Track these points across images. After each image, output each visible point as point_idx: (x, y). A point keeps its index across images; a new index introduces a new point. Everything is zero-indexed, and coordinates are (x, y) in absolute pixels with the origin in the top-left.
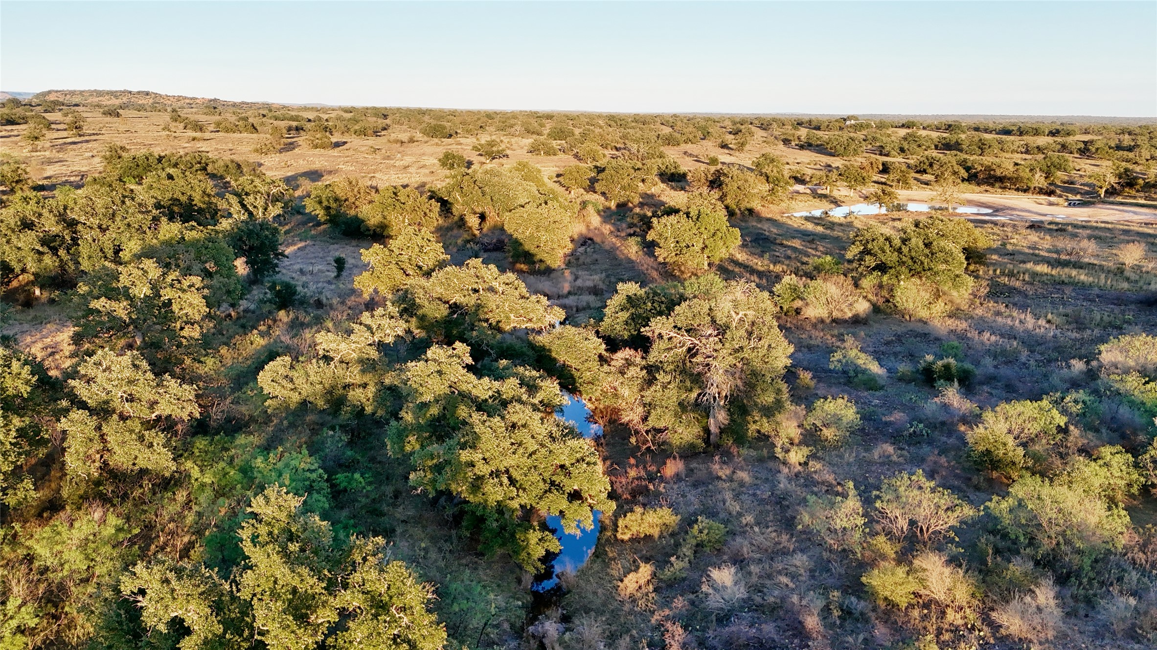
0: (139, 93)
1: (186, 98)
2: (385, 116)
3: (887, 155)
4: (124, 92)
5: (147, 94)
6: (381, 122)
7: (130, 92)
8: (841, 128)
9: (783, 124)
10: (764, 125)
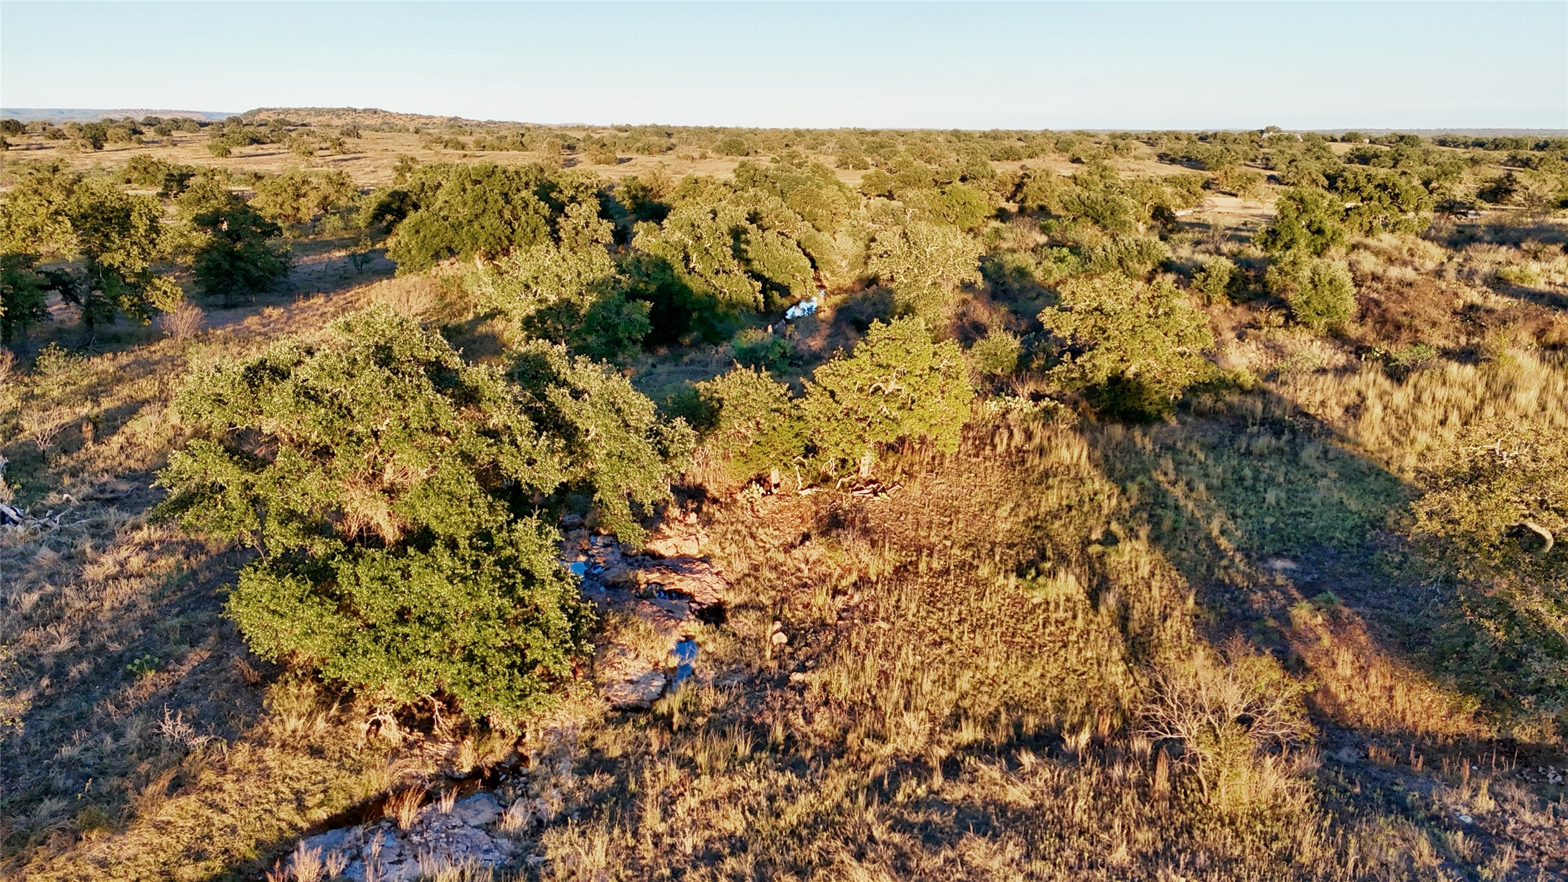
0: (365, 111)
1: (420, 117)
2: (669, 135)
3: (1272, 169)
4: (348, 110)
5: (375, 112)
6: (665, 142)
7: (355, 110)
8: (1252, 141)
9: (1177, 138)
10: (1151, 140)
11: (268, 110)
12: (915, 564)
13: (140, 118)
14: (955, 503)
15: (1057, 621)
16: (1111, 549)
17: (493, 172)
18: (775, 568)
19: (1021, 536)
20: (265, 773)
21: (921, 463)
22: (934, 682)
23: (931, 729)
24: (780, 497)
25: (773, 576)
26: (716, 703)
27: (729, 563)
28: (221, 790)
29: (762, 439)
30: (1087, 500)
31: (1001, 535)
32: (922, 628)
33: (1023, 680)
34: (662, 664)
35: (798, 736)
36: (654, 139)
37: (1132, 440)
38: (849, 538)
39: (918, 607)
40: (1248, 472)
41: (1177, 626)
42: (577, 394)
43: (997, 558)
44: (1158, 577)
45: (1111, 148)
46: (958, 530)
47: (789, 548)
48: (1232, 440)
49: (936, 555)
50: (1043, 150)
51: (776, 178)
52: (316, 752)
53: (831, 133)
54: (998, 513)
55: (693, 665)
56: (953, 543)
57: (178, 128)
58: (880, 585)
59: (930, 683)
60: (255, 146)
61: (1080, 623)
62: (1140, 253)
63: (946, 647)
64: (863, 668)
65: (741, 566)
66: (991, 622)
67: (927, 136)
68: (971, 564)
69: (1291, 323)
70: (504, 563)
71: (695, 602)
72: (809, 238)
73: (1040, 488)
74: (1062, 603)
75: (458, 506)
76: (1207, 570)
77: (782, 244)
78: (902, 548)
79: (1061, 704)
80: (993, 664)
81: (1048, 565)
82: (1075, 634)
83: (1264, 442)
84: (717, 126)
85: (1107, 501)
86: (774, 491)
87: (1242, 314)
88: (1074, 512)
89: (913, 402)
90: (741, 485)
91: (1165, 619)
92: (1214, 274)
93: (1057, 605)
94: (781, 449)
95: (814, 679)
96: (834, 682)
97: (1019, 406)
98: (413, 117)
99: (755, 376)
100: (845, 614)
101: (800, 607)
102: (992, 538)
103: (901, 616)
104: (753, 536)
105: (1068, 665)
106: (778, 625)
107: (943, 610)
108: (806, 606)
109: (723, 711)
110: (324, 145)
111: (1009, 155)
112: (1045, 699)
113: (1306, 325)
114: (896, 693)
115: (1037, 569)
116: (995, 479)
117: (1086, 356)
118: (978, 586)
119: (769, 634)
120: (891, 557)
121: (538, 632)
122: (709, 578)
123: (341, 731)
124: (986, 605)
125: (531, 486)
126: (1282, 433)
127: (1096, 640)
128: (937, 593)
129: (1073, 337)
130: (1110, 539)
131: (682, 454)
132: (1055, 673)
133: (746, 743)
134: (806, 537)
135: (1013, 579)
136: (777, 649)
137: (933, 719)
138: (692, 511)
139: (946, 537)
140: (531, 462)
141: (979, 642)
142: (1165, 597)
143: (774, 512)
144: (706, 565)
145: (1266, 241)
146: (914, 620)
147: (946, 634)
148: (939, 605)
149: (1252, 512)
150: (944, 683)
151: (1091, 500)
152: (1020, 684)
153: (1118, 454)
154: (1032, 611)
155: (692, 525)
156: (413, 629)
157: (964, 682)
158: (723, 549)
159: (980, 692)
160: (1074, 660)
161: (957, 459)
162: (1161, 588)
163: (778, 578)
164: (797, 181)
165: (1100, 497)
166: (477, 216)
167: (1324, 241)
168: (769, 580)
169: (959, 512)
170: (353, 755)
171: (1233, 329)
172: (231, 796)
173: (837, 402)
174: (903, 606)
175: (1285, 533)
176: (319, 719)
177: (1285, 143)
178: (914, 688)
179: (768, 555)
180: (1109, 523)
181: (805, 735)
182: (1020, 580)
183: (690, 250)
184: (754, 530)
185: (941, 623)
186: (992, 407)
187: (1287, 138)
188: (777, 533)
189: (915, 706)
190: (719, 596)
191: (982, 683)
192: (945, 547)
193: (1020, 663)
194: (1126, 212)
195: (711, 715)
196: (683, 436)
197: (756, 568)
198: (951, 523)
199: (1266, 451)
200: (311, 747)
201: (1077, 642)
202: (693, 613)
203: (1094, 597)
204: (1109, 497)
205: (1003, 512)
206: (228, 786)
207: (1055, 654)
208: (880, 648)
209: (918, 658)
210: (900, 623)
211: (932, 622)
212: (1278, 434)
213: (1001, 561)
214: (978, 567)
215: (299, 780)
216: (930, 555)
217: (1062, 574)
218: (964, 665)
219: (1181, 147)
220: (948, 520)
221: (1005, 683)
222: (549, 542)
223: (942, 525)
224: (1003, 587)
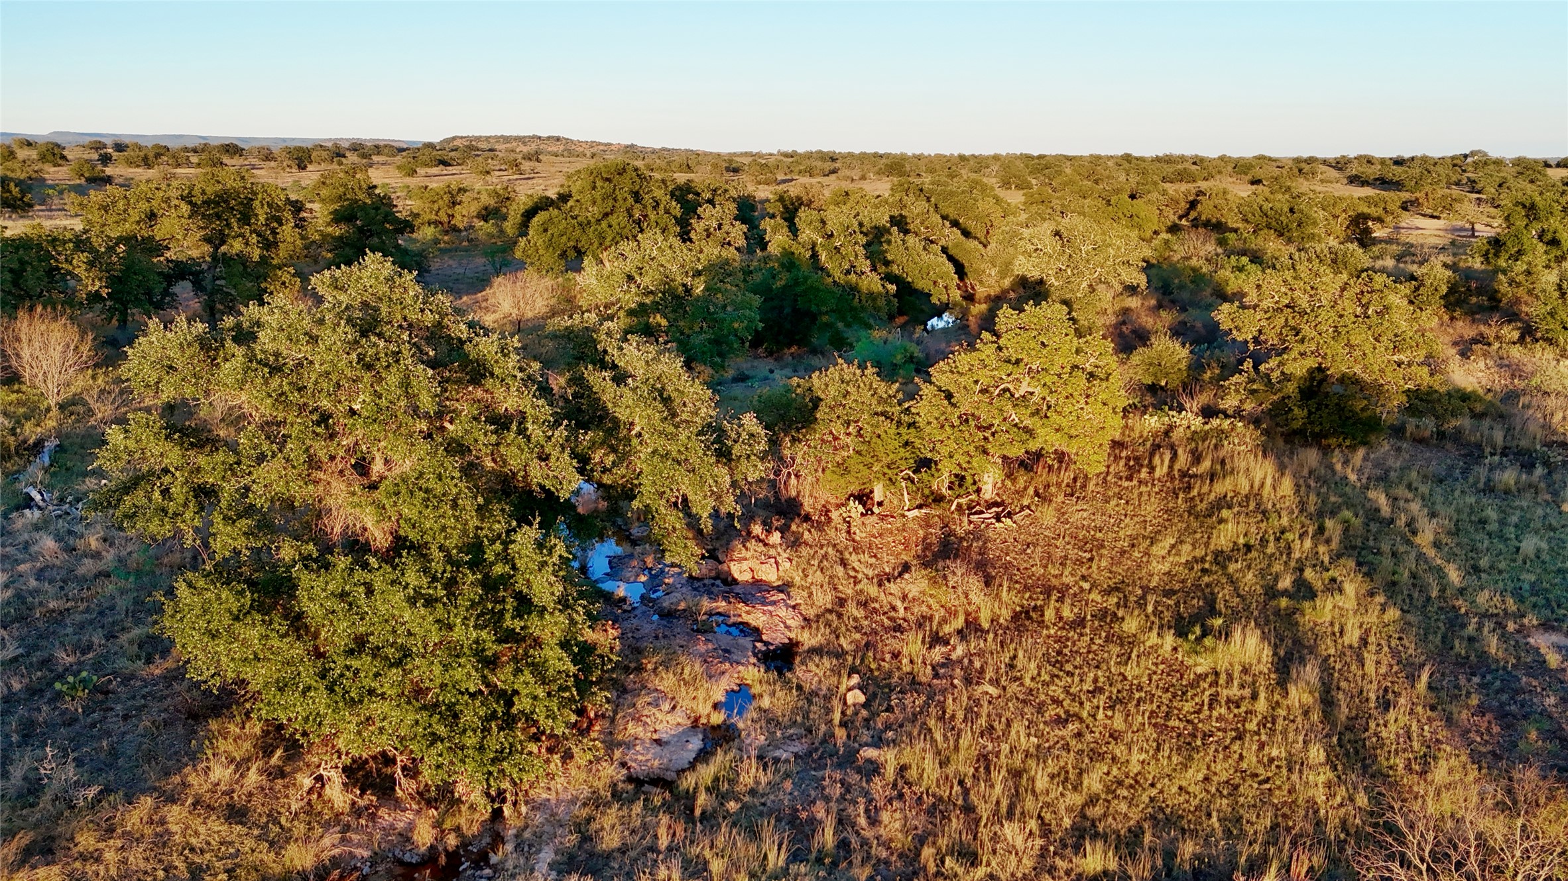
0: (549, 138)
1: (600, 144)
2: (834, 160)
3: (1479, 192)
4: (534, 137)
5: (558, 139)
6: (829, 166)
7: (540, 138)
8: (1455, 165)
9: (1369, 162)
10: (1339, 165)
11: (462, 138)
12: (1040, 610)
13: (346, 145)
14: (1099, 535)
15: (1229, 701)
16: (1307, 605)
17: (624, 169)
18: (865, 605)
19: (1183, 581)
20: (162, 840)
21: (1059, 485)
22: (1052, 777)
23: (1044, 849)
24: (882, 518)
25: (860, 613)
26: (757, 783)
27: (810, 595)
28: (98, 860)
29: (863, 448)
30: (1272, 538)
31: (1156, 578)
32: (1043, 697)
33: (1177, 782)
34: (703, 720)
35: (854, 842)
36: (819, 164)
37: (1331, 467)
38: (957, 571)
39: (1039, 668)
40: (1492, 514)
41: (1404, 720)
42: (620, 378)
43: (1150, 609)
44: (1372, 648)
45: (1296, 171)
46: (1100, 570)
47: (883, 579)
48: (1465, 472)
49: (1068, 601)
50: (1220, 172)
51: (932, 192)
52: (236, 814)
53: (996, 158)
54: (1155, 550)
55: (741, 725)
56: (1093, 586)
57: (378, 154)
58: (991, 636)
59: (1046, 779)
60: (441, 167)
61: (1261, 705)
62: (1334, 261)
63: (1073, 727)
64: (957, 748)
65: (824, 599)
66: (1137, 695)
67: (1096, 160)
68: (1115, 614)
69: (1528, 339)
70: (490, 585)
71: (761, 641)
72: (957, 245)
73: (1209, 520)
74: (1236, 675)
75: (436, 508)
76: (1443, 642)
77: (925, 248)
78: (1027, 588)
79: (1233, 825)
80: (1136, 757)
81: (1218, 622)
82: (1255, 722)
83: (1509, 476)
84: (881, 152)
85: (1298, 542)
86: (876, 510)
87: (1465, 329)
88: (1254, 554)
89: (1049, 407)
90: (839, 502)
91: (1387, 709)
92: (1428, 282)
93: (1230, 678)
94: (886, 460)
95: (889, 758)
96: (914, 767)
97: (1185, 423)
98: (592, 144)
99: (858, 372)
100: (942, 671)
101: (888, 657)
102: (1145, 582)
103: (1016, 679)
104: (844, 563)
105: (1244, 765)
106: (856, 679)
107: (1073, 675)
108: (896, 655)
109: (762, 796)
110: (503, 167)
111: (1183, 177)
112: (1209, 815)
113: (1550, 341)
114: (998, 789)
115: (1203, 626)
116: (1151, 508)
117: (1273, 363)
118: (1122, 645)
119: (843, 688)
120: (1009, 599)
121: (527, 676)
122: (782, 612)
123: (278, 787)
124: (1131, 671)
125: (542, 487)
126: (1533, 466)
127: (1285, 733)
128: (1066, 651)
129: (1256, 340)
130: (1303, 590)
131: (748, 457)
132: (1224, 777)
133: (779, 849)
134: (906, 568)
135: (1169, 640)
136: (849, 712)
137: (1046, 830)
138: (776, 529)
139: (1084, 578)
140: (544, 458)
141: (1118, 723)
142: (1385, 676)
143: (873, 536)
144: (782, 596)
145: (1487, 252)
146: (1033, 685)
147: (1075, 708)
148: (1069, 667)
149: (1502, 566)
150: (1066, 779)
151: (1278, 539)
152: (1174, 789)
153: (1313, 484)
154: (1194, 684)
155: (773, 546)
156: (363, 662)
157: (1094, 782)
158: (806, 576)
159: (1116, 797)
160: (1254, 760)
161: (1105, 481)
162: (1378, 663)
163: (866, 618)
164: (952, 194)
165: (1289, 536)
166: (606, 215)
167: (1559, 253)
168: (856, 619)
169: (1103, 546)
170: (283, 821)
171: (1455, 344)
172: (107, 870)
173: (954, 405)
174: (1020, 666)
175: (1551, 596)
176: (253, 769)
177: (1492, 167)
178: (1024, 782)
179: (859, 587)
180: (1302, 570)
181: (865, 843)
182: (1180, 641)
183: (819, 249)
184: (847, 555)
185: (1068, 693)
186: (1152, 422)
187: (1494, 163)
188: (873, 560)
189: (1023, 813)
190: (792, 635)
191: (1120, 783)
192: (1082, 590)
193: (1175, 759)
194: (1315, 224)
195: (747, 799)
196: (752, 435)
197: (842, 602)
198: (1091, 559)
199: (1514, 488)
200: (231, 806)
201: (1258, 733)
202: (755, 655)
203: (1284, 669)
204: (1301, 536)
205: (1160, 549)
206: (110, 856)
207: (1226, 748)
208: (983, 721)
209: (1034, 740)
210: (1014, 688)
211: (1057, 690)
212: (1529, 467)
213: (1154, 613)
214: (1123, 619)
215: (202, 851)
216: (1060, 600)
217: (1237, 635)
218: (1096, 755)
219: (1374, 171)
220: (1088, 555)
221: (1153, 785)
222: (555, 559)
223: (1080, 562)
224: (1155, 648)
